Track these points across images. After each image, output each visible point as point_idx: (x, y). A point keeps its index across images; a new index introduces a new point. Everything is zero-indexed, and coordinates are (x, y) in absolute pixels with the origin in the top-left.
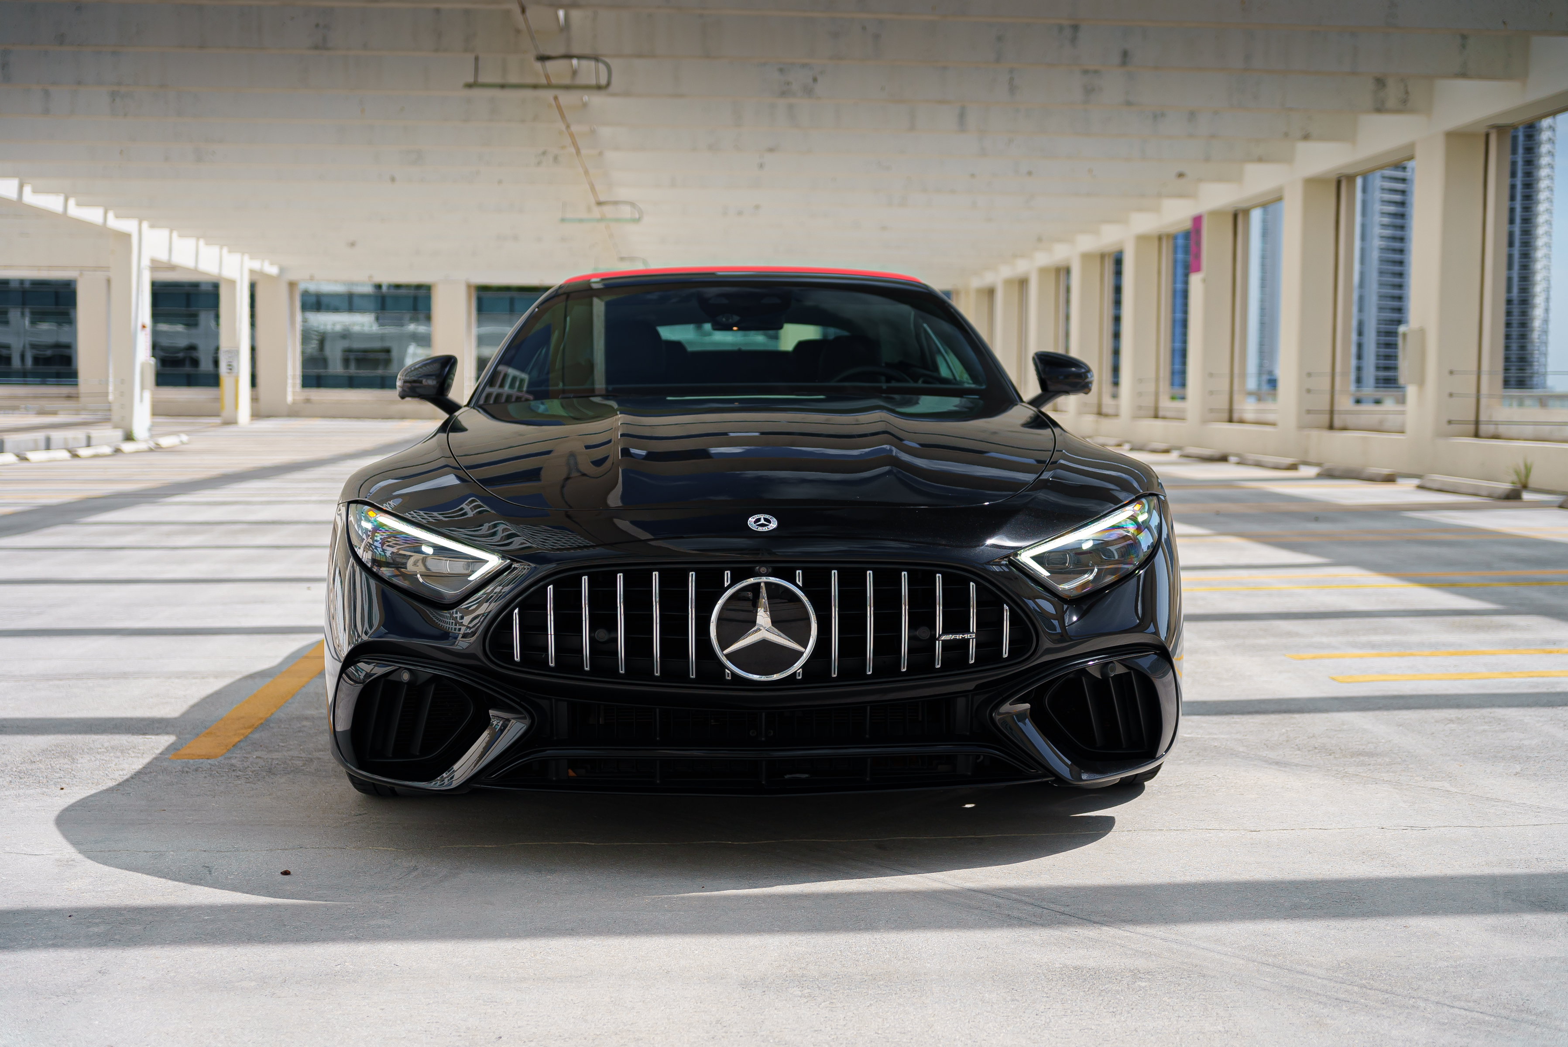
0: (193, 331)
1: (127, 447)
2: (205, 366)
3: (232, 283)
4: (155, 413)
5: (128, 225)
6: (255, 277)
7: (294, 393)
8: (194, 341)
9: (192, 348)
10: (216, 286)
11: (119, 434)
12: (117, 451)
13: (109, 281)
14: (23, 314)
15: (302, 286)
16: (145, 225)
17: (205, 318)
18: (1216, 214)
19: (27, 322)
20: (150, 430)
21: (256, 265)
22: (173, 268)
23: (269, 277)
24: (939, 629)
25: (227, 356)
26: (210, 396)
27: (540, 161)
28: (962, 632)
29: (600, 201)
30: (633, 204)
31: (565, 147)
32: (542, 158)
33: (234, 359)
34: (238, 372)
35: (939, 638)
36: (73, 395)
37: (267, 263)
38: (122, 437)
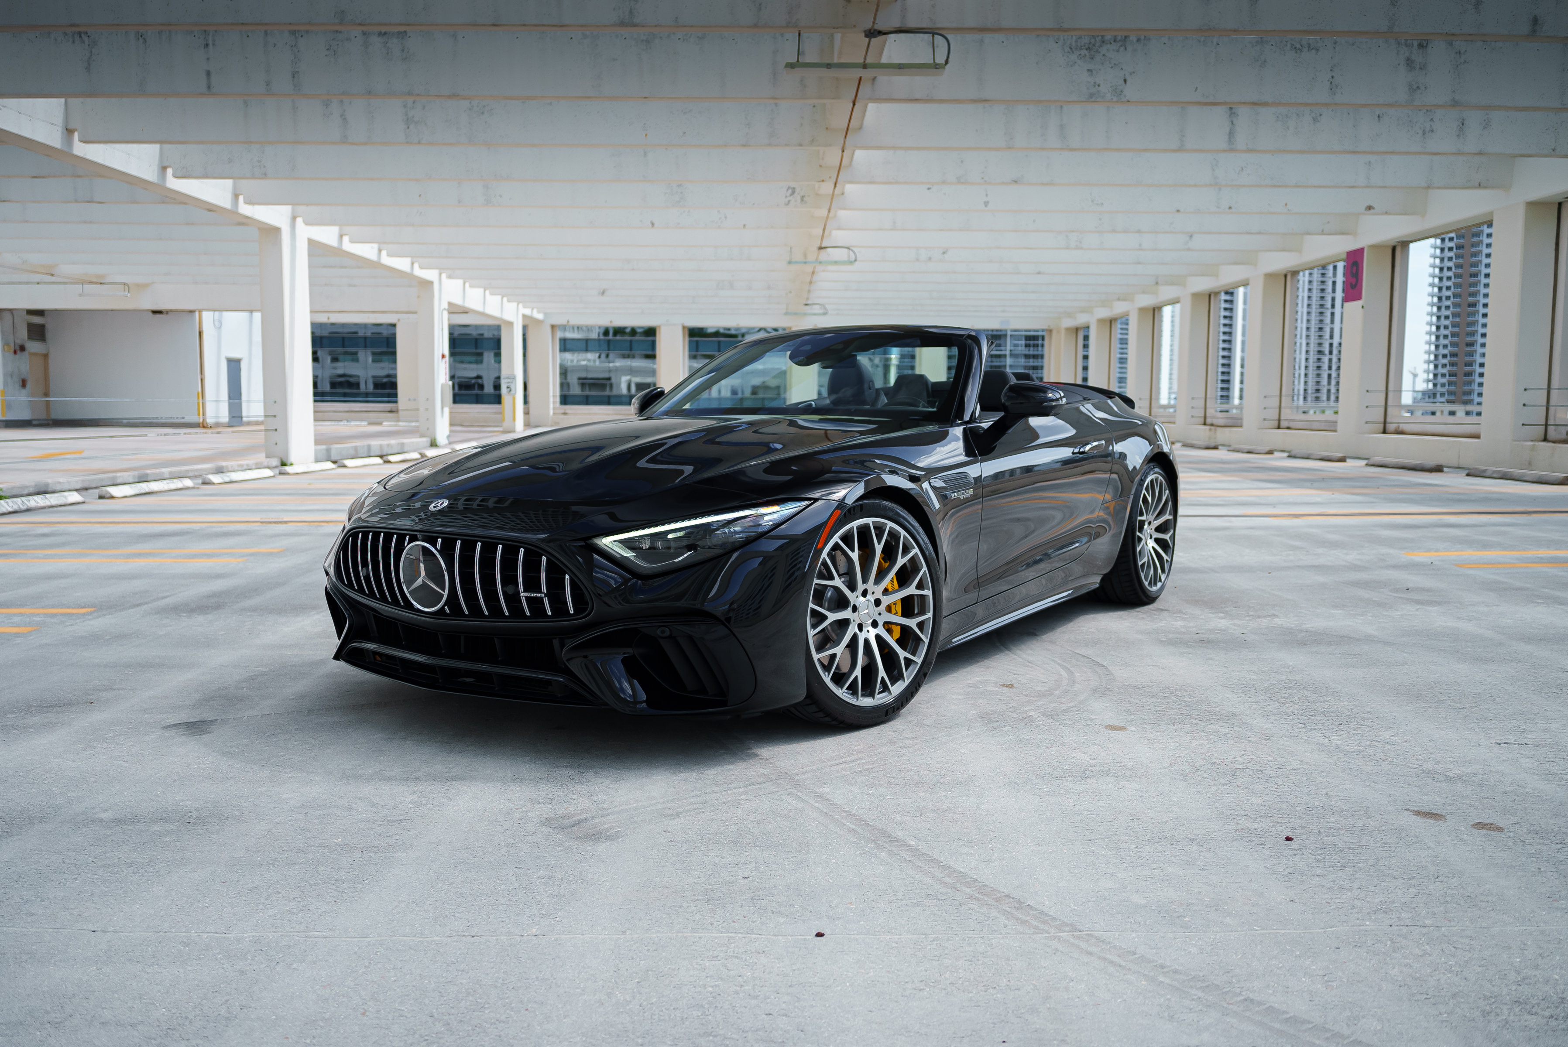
0: (479, 366)
1: (433, 452)
2: (489, 389)
3: (510, 324)
4: (453, 424)
5: (431, 275)
6: (526, 323)
7: (553, 409)
8: (480, 373)
9: (479, 378)
10: (498, 328)
11: (425, 441)
13: (417, 323)
14: (367, 355)
15: (561, 333)
16: (444, 275)
17: (488, 357)
18: (1375, 247)
19: (369, 360)
20: (448, 437)
21: (528, 312)
22: (465, 311)
23: (536, 321)
24: (521, 588)
25: (507, 380)
26: (494, 411)
27: (789, 201)
28: (536, 592)
29: (823, 245)
30: (848, 248)
31: (823, 181)
32: (790, 198)
33: (512, 383)
34: (515, 393)
35: (522, 595)
36: (394, 409)
37: (535, 311)
38: (429, 444)
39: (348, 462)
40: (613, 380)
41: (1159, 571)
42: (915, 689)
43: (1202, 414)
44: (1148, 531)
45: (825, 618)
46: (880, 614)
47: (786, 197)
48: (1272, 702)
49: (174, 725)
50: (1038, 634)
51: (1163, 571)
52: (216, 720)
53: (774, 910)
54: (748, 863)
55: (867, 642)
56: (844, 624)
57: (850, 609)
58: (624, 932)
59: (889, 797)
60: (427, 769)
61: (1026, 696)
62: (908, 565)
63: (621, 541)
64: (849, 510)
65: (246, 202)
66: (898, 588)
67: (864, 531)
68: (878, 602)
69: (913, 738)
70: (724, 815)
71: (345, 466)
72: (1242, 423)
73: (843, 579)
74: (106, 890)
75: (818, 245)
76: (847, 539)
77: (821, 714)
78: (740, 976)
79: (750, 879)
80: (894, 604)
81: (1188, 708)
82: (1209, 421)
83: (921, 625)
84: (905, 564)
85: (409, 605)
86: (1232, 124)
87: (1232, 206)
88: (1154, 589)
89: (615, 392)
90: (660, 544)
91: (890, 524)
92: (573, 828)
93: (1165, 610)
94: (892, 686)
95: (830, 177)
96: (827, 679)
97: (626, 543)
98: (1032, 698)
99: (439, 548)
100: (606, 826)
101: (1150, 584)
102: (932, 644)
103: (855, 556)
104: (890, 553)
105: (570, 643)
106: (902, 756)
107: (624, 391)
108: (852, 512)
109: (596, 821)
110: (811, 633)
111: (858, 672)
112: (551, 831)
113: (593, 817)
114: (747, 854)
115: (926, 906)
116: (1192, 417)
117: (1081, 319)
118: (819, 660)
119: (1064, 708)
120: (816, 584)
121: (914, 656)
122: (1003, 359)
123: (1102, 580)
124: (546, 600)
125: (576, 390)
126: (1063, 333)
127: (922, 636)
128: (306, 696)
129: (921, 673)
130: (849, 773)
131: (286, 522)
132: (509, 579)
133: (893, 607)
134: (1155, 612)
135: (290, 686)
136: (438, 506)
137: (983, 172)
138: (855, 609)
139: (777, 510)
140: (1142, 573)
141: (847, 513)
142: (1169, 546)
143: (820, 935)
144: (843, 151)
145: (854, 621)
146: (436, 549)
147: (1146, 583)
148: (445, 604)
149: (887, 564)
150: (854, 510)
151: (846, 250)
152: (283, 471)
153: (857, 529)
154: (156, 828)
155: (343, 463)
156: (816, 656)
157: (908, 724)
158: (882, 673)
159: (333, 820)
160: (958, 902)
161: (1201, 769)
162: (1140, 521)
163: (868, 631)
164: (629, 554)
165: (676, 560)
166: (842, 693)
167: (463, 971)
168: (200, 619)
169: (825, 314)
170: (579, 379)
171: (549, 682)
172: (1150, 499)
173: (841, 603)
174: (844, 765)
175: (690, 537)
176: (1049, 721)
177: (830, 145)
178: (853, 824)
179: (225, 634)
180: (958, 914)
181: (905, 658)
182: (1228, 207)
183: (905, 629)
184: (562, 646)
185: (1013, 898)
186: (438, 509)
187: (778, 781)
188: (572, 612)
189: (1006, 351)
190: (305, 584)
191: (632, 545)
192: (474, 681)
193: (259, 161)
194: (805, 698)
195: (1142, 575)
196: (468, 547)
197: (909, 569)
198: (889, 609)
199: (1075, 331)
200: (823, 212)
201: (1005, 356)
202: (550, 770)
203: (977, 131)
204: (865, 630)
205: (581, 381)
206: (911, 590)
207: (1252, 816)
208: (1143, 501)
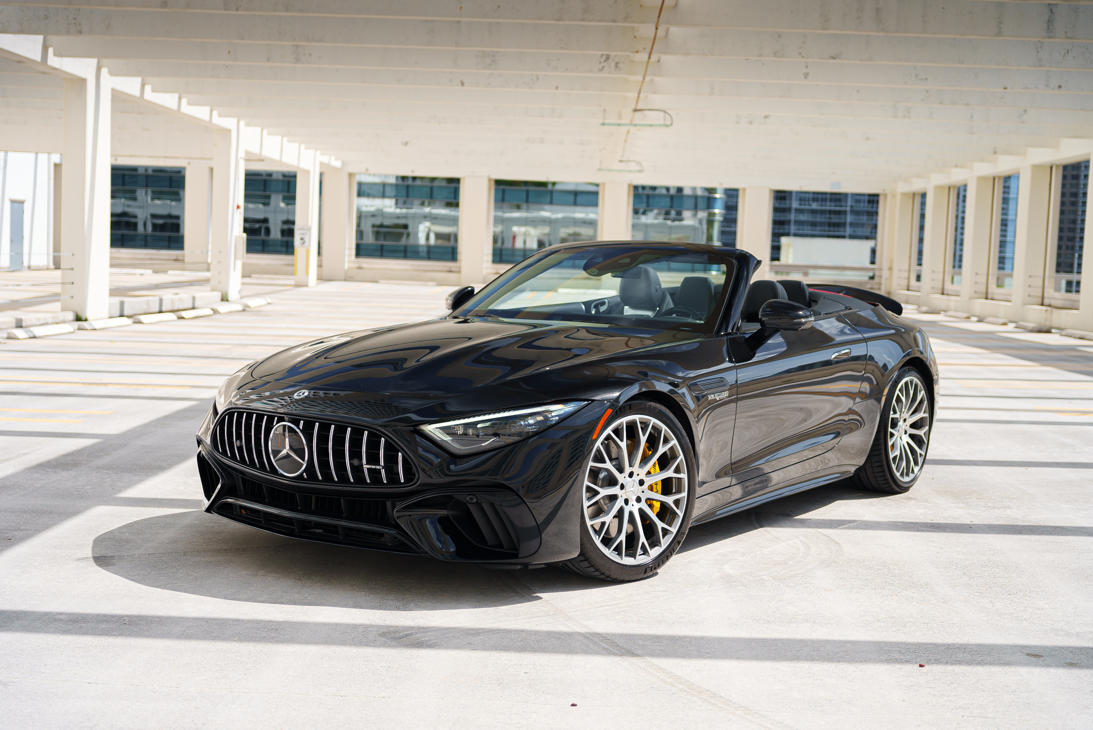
0: (267, 208)
1: (223, 308)
2: (276, 234)
3: (307, 172)
4: (245, 275)
5: (229, 123)
6: (323, 170)
7: (349, 262)
9: (265, 221)
10: (294, 175)
11: (218, 295)
12: (215, 312)
13: (212, 170)
14: (146, 193)
15: (358, 178)
16: (242, 123)
19: (149, 198)
20: (240, 291)
21: (325, 159)
22: (262, 160)
23: (334, 168)
24: (364, 461)
25: (301, 232)
26: (286, 262)
27: (603, 67)
28: (376, 465)
29: (638, 108)
30: (665, 112)
31: (637, 52)
32: (605, 64)
33: (306, 234)
34: (309, 245)
35: (364, 466)
36: (180, 258)
37: (333, 158)
38: (220, 298)
39: (143, 318)
40: (410, 229)
41: (912, 463)
42: (669, 554)
43: (1040, 294)
44: (903, 428)
45: (597, 493)
46: (643, 492)
47: (600, 63)
48: (964, 576)
49: (83, 558)
50: (792, 515)
51: (916, 463)
52: (114, 556)
53: (544, 691)
54: (528, 664)
55: (631, 514)
56: (613, 498)
57: (618, 487)
58: (443, 698)
59: (637, 630)
60: (288, 597)
61: (764, 564)
62: (668, 453)
63: (441, 428)
64: (620, 409)
65: (55, 55)
66: (659, 471)
67: (631, 427)
68: (641, 483)
69: (664, 591)
70: (513, 635)
71: (140, 322)
72: (1079, 305)
73: (614, 463)
74: (86, 661)
75: (633, 107)
76: (617, 431)
77: (592, 569)
78: (519, 723)
79: (529, 674)
80: (655, 484)
81: (893, 578)
82: (1046, 301)
83: (677, 502)
84: (665, 453)
85: (273, 470)
86: (1052, 12)
87: (1062, 85)
88: (906, 479)
89: (411, 241)
90: (470, 431)
91: (653, 421)
92: (403, 639)
93: (914, 499)
94: (651, 550)
95: (645, 49)
96: (597, 541)
97: (446, 430)
98: (769, 566)
99: (301, 428)
100: (426, 639)
101: (902, 475)
102: (686, 518)
103: (623, 445)
104: (653, 442)
105: (399, 506)
106: (653, 603)
107: (422, 241)
108: (623, 410)
109: (419, 635)
110: (586, 504)
111: (623, 537)
112: (387, 640)
113: (416, 633)
114: (528, 659)
115: (649, 694)
116: (1029, 296)
117: (918, 186)
118: (592, 526)
119: (792, 574)
120: (591, 466)
121: (671, 527)
122: (842, 216)
123: (856, 471)
124: (383, 471)
125: (369, 239)
126: (898, 198)
127: (678, 511)
128: (177, 541)
129: (676, 541)
130: (609, 612)
131: (105, 384)
132: (355, 454)
133: (654, 486)
134: (903, 500)
135: (162, 533)
136: (300, 395)
137: (801, 48)
138: (622, 487)
139: (563, 408)
140: (893, 465)
141: (618, 410)
142: (924, 442)
143: (573, 705)
144: (657, 29)
145: (621, 496)
146: (299, 429)
147: (898, 474)
148: (305, 471)
149: (650, 452)
150: (624, 409)
151: (662, 114)
152: (82, 327)
153: (626, 424)
154: (103, 626)
155: (138, 319)
156: (589, 523)
157: (662, 581)
158: (643, 539)
159: (228, 626)
160: (672, 693)
161: (882, 620)
162: (892, 419)
163: (633, 505)
164: (447, 438)
165: (483, 445)
166: (608, 552)
167: (339, 713)
168: (65, 474)
169: (640, 171)
170: (373, 226)
171: (382, 535)
172: (903, 399)
173: (612, 482)
174: (607, 607)
175: (494, 427)
176: (777, 583)
177: (644, 22)
178: (607, 645)
179: (92, 488)
180: (670, 699)
181: (663, 529)
182: (1057, 85)
183: (663, 505)
184: (394, 507)
185: (711, 692)
186: (300, 397)
187: (555, 616)
188: (402, 481)
189: (846, 206)
190: (144, 446)
191: (449, 431)
192: (322, 532)
193: (75, 19)
194: (578, 556)
195: (894, 467)
196: (324, 428)
197: (669, 456)
198: (651, 488)
199: (912, 196)
200: (640, 78)
201: (845, 212)
202: (381, 601)
203: (792, 12)
204: (630, 503)
205: (376, 229)
206: (670, 473)
207: (903, 652)
208: (896, 401)
